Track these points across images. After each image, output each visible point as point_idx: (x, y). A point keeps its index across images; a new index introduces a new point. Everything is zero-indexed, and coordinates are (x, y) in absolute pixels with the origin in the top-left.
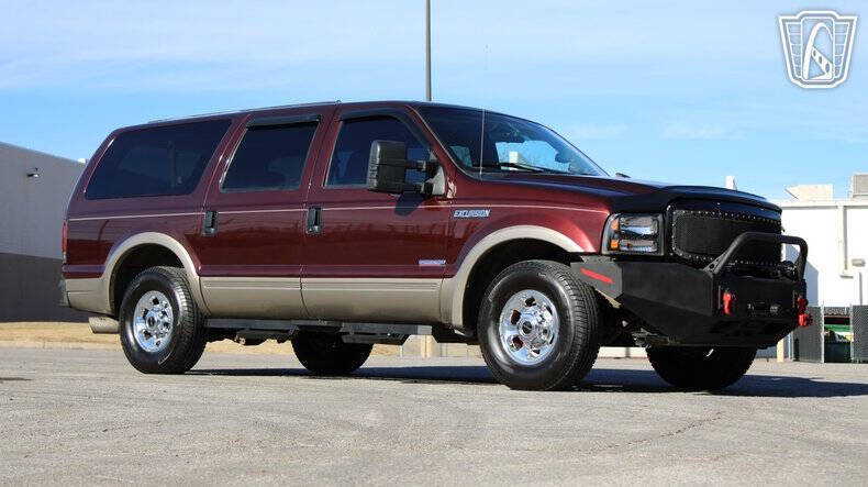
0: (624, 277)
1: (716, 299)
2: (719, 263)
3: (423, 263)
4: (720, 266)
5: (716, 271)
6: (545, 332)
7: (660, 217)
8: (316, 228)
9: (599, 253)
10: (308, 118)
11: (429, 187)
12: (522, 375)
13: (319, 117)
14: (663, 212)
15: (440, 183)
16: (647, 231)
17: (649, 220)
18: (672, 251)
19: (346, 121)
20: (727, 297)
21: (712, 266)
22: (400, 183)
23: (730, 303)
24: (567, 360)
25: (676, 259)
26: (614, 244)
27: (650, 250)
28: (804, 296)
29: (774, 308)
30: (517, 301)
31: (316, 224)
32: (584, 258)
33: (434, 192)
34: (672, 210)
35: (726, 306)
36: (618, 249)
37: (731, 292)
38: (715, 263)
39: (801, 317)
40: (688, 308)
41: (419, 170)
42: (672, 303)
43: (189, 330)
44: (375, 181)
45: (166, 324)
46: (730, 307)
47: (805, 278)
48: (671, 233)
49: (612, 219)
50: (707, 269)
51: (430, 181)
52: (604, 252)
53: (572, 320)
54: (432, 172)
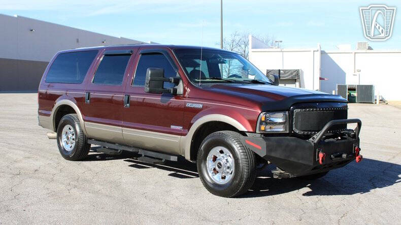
0: (267, 147)
1: (315, 155)
2: (317, 136)
3: (173, 127)
4: (318, 139)
5: (316, 141)
6: (228, 168)
7: (287, 113)
8: (128, 104)
9: (255, 132)
10: (127, 52)
11: (175, 91)
12: (217, 188)
13: (132, 52)
14: (288, 110)
15: (180, 89)
16: (280, 120)
17: (281, 114)
18: (293, 131)
19: (143, 54)
20: (321, 155)
21: (314, 138)
22: (160, 89)
23: (322, 158)
24: (239, 185)
25: (295, 135)
26: (263, 128)
27: (282, 130)
28: (359, 146)
29: (344, 156)
30: (215, 151)
31: (128, 103)
32: (247, 134)
33: (177, 93)
34: (294, 109)
35: (320, 159)
36: (265, 131)
37: (323, 152)
38: (315, 136)
39: (357, 158)
40: (300, 161)
41: (171, 82)
42: (292, 159)
43: (81, 143)
44: (148, 88)
45: (73, 139)
46: (322, 161)
47: (359, 136)
48: (292, 121)
49: (261, 114)
50: (311, 139)
51: (176, 87)
52: (257, 132)
53: (241, 165)
54: (177, 82)
